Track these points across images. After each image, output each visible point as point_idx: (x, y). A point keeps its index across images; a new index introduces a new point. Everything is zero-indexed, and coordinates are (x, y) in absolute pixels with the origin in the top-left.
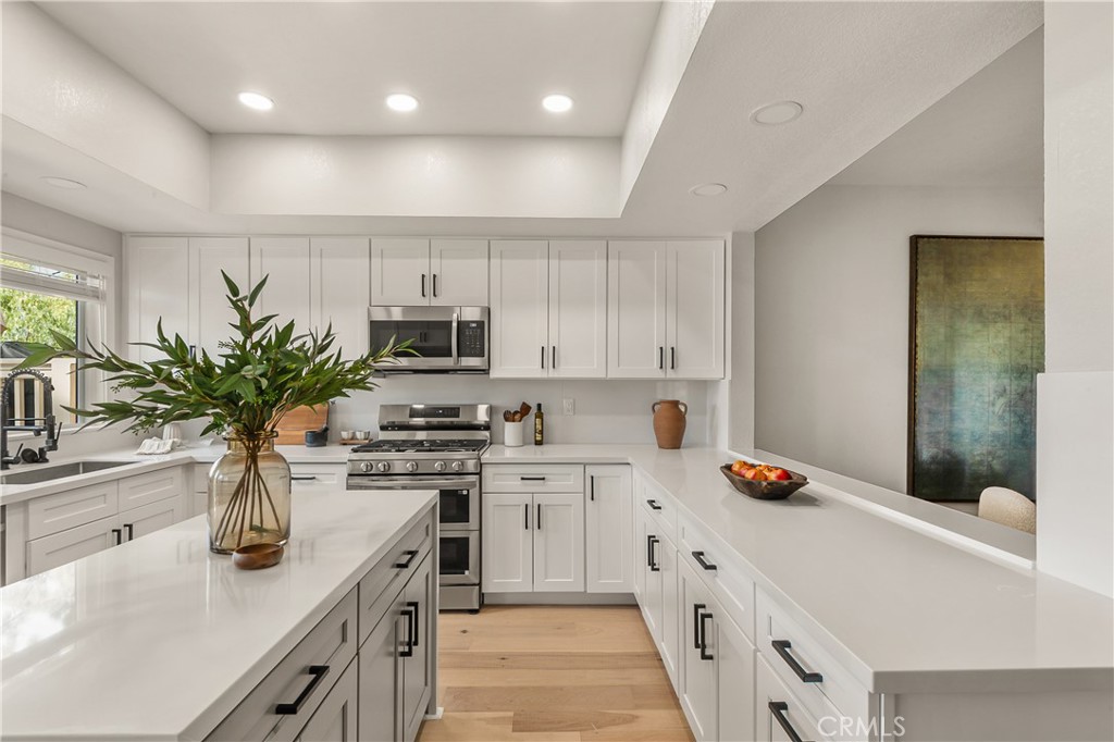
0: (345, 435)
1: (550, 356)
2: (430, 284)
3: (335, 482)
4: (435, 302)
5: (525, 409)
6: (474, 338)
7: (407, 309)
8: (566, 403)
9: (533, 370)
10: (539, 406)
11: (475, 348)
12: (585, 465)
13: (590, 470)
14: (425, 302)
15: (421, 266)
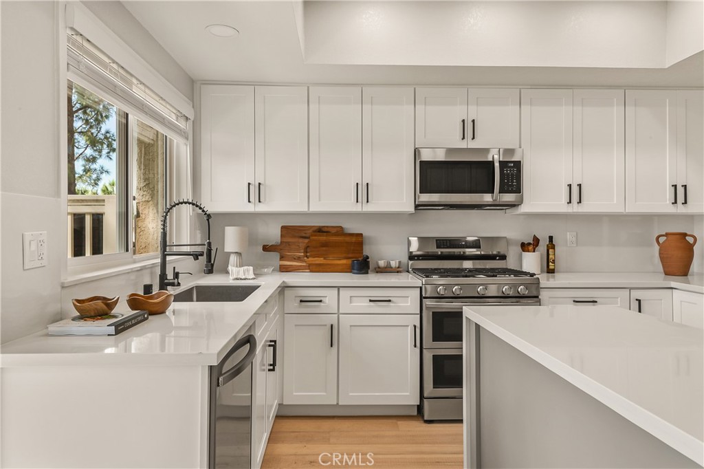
0: (382, 263)
1: (576, 192)
2: (469, 128)
3: (409, 304)
4: (473, 145)
5: (536, 241)
6: (512, 176)
7: (450, 151)
8: (570, 236)
9: (560, 206)
10: (551, 238)
11: (512, 185)
12: (631, 289)
13: (636, 294)
14: (463, 145)
15: (461, 112)
